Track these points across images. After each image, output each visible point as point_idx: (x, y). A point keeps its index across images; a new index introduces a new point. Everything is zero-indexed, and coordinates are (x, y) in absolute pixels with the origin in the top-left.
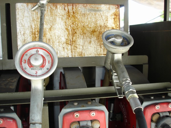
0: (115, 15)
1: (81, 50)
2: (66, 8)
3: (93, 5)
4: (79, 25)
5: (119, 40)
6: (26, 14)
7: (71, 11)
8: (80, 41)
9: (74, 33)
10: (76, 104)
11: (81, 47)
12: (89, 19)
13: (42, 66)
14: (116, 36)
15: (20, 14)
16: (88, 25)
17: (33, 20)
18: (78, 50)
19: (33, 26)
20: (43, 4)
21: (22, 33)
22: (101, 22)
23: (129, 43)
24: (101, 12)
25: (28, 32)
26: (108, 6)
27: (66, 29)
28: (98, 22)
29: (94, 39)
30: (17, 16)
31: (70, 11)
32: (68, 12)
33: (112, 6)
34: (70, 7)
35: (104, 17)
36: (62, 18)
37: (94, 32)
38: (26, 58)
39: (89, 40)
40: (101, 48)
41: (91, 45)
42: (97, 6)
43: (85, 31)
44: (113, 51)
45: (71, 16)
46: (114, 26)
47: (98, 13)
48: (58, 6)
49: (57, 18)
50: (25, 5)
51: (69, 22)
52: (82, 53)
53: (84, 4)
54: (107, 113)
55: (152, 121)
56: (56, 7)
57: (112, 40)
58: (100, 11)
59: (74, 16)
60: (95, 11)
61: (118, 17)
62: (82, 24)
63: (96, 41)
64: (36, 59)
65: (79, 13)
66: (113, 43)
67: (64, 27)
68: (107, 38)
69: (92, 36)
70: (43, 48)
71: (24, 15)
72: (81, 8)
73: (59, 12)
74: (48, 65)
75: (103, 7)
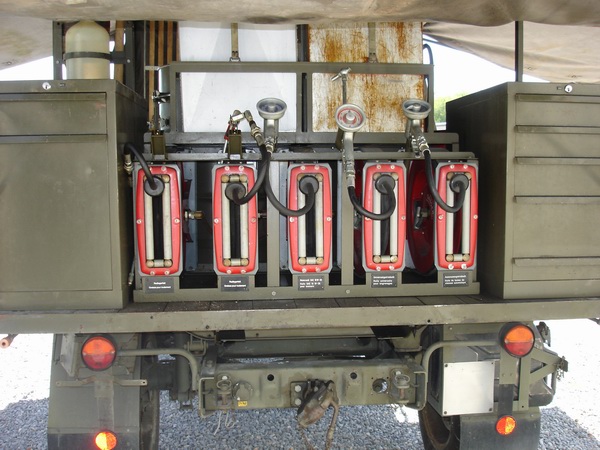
0: (419, 86)
1: (379, 125)
2: (365, 79)
3: (393, 76)
4: (378, 96)
5: (417, 108)
6: (323, 84)
7: (370, 82)
8: (379, 115)
9: (372, 106)
10: (377, 161)
11: (380, 121)
12: (389, 91)
13: (354, 122)
14: (415, 104)
15: (316, 84)
16: (387, 97)
17: (330, 91)
18: (376, 124)
19: (330, 98)
20: (344, 75)
21: (318, 104)
22: (402, 94)
23: (426, 109)
24: (403, 83)
25: (324, 103)
26: (410, 76)
27: (364, 101)
28: (399, 94)
29: (394, 112)
30: (313, 87)
31: (368, 81)
32: (367, 83)
33: (414, 77)
34: (369, 78)
35: (405, 89)
36: (360, 89)
37: (394, 104)
38: (342, 116)
39: (388, 113)
41: (391, 119)
42: (398, 76)
43: (385, 104)
44: (412, 116)
45: (369, 87)
47: (399, 84)
48: (356, 77)
49: (355, 90)
50: (322, 74)
51: (368, 94)
52: (380, 127)
53: (384, 74)
55: (447, 179)
56: (354, 78)
57: (409, 108)
58: (402, 81)
59: (372, 88)
60: (396, 81)
62: (382, 96)
63: (397, 115)
64: (351, 116)
65: (378, 83)
66: (411, 110)
67: (362, 99)
68: (407, 106)
69: (393, 109)
70: (353, 109)
71: (321, 84)
72: (380, 78)
73: (357, 83)
74: (358, 122)
75: (405, 77)
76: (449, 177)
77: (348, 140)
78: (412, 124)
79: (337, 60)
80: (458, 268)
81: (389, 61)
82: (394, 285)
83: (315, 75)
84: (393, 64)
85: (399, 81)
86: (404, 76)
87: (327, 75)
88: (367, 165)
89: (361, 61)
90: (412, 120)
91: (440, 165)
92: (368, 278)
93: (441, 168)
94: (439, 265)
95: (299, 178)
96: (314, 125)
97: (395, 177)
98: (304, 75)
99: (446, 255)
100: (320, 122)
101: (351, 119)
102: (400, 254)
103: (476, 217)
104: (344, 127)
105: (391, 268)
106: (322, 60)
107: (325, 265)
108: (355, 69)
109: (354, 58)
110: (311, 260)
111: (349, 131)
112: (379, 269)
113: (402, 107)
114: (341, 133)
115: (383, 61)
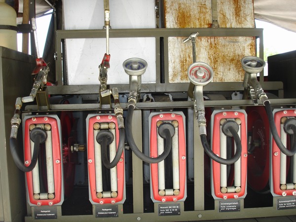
0: (251, 45)
1: (221, 76)
2: (209, 41)
3: (232, 38)
4: (220, 54)
5: (254, 63)
6: (176, 46)
7: (213, 43)
8: (221, 69)
9: (215, 62)
10: (223, 108)
11: (222, 74)
12: (229, 49)
13: (204, 77)
14: (252, 61)
15: (171, 46)
16: (227, 55)
17: (182, 51)
18: (219, 76)
19: (182, 56)
20: (194, 38)
21: (173, 61)
22: (238, 52)
23: (262, 65)
24: (239, 43)
25: (178, 61)
26: (245, 38)
27: (209, 58)
28: (236, 52)
29: (232, 66)
30: (169, 48)
31: (212, 42)
32: (211, 44)
33: (248, 38)
34: (212, 40)
35: (241, 48)
36: (205, 49)
37: (232, 60)
38: (193, 72)
39: (228, 67)
40: (239, 74)
41: (231, 72)
42: (235, 38)
43: (225, 60)
44: (250, 71)
45: (213, 47)
46: (250, 55)
47: (236, 44)
48: (203, 39)
49: (202, 49)
50: (176, 38)
51: (212, 52)
52: (222, 78)
53: (224, 36)
54: (246, 115)
55: (281, 123)
56: (201, 40)
57: (247, 63)
58: (238, 42)
59: (215, 47)
60: (233, 42)
61: (254, 47)
62: (223, 54)
63: (235, 68)
64: (201, 72)
65: (220, 44)
66: (249, 65)
67: (207, 58)
68: (245, 62)
69: (231, 64)
70: (203, 66)
71: (175, 46)
72: (221, 40)
73: (203, 44)
74: (207, 77)
75: (241, 39)
76: (283, 121)
77: (199, 93)
78: (250, 76)
79: (187, 26)
80: (290, 194)
81: (228, 26)
82: (238, 209)
83: (170, 39)
84: (231, 28)
85: (237, 42)
86: (240, 38)
87: (180, 38)
88: (215, 112)
89: (206, 26)
90: (250, 73)
91: (275, 110)
92: (216, 204)
93: (276, 113)
94: (275, 192)
95: (158, 125)
96: (170, 78)
97: (239, 122)
98: (162, 39)
99: (281, 185)
100: (175, 75)
101: (201, 75)
102: (243, 185)
104: (195, 82)
105: (236, 196)
106: (176, 27)
107: (181, 195)
108: (202, 33)
109: (201, 25)
110: (169, 192)
111: (199, 85)
112: (225, 197)
113: (240, 63)
114: (192, 87)
115: (223, 26)
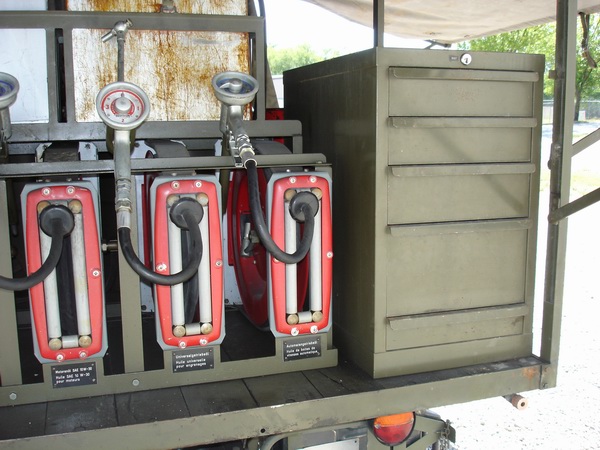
0: (241, 50)
1: (182, 109)
2: (157, 38)
3: (202, 33)
4: (179, 66)
5: (237, 86)
6: (89, 47)
7: (165, 43)
8: (181, 94)
9: (170, 80)
11: (183, 104)
12: (196, 57)
13: (130, 112)
14: (232, 80)
15: (79, 46)
16: (193, 67)
17: (102, 57)
18: (177, 109)
19: (102, 68)
20: (121, 32)
21: (83, 78)
22: (215, 62)
23: (252, 89)
24: (217, 45)
26: (227, 34)
27: (157, 72)
28: (211, 61)
29: (204, 90)
30: (74, 51)
31: (163, 42)
32: (161, 44)
33: (234, 35)
34: (163, 37)
35: (221, 54)
36: (150, 54)
37: (204, 78)
38: (108, 102)
39: (196, 91)
40: (217, 105)
41: (201, 100)
42: (209, 34)
43: (189, 77)
44: (228, 100)
45: (164, 50)
46: (238, 68)
47: (212, 46)
48: (144, 35)
49: (142, 55)
50: (88, 31)
51: (162, 61)
52: (184, 113)
53: (187, 31)
54: (219, 187)
55: (286, 201)
56: (140, 36)
57: (224, 86)
58: (215, 42)
59: (169, 52)
60: (206, 42)
61: (245, 53)
62: (185, 65)
63: (209, 94)
64: (123, 103)
65: (179, 45)
66: (228, 90)
67: (153, 70)
68: (220, 83)
69: (202, 85)
70: (129, 91)
71: (87, 49)
72: (181, 37)
73: (146, 41)
74: (137, 112)
75: (220, 36)
76: (289, 196)
77: (122, 144)
78: (229, 111)
79: (111, 9)
80: (305, 331)
81: (195, 10)
82: (209, 364)
83: (77, 33)
84: (201, 15)
85: (211, 42)
86: (219, 34)
87: (96, 33)
88: (157, 181)
89: (150, 10)
90: (229, 105)
91: (274, 177)
92: (168, 359)
93: (276, 182)
94: (277, 330)
95: (40, 209)
96: (79, 112)
98: (59, 32)
99: (287, 315)
100: (88, 107)
101: (124, 108)
102: (216, 320)
103: (330, 255)
105: (203, 341)
106: (88, 9)
107: (96, 344)
108: (138, 22)
109: (139, 5)
110: (70, 342)
111: (121, 129)
112: (183, 344)
113: (217, 84)
115: (185, 10)
